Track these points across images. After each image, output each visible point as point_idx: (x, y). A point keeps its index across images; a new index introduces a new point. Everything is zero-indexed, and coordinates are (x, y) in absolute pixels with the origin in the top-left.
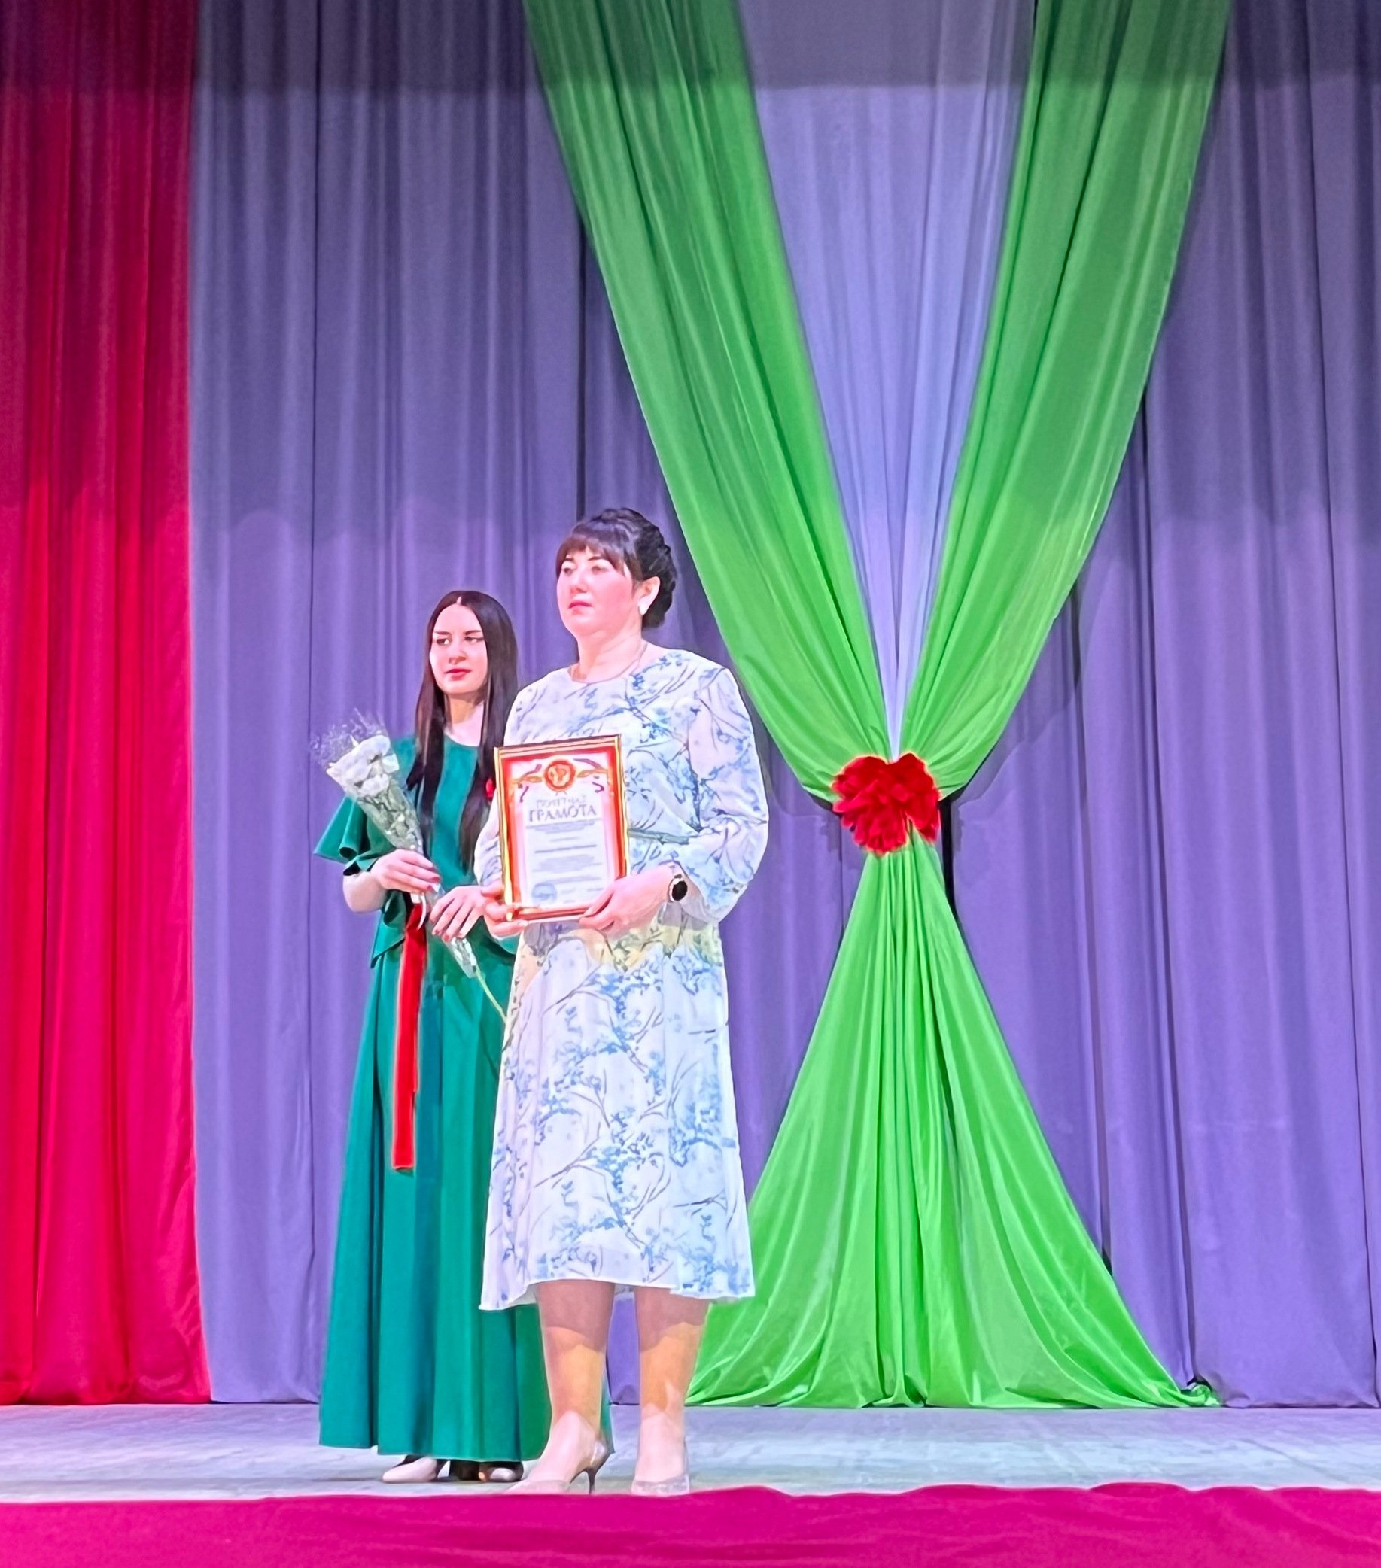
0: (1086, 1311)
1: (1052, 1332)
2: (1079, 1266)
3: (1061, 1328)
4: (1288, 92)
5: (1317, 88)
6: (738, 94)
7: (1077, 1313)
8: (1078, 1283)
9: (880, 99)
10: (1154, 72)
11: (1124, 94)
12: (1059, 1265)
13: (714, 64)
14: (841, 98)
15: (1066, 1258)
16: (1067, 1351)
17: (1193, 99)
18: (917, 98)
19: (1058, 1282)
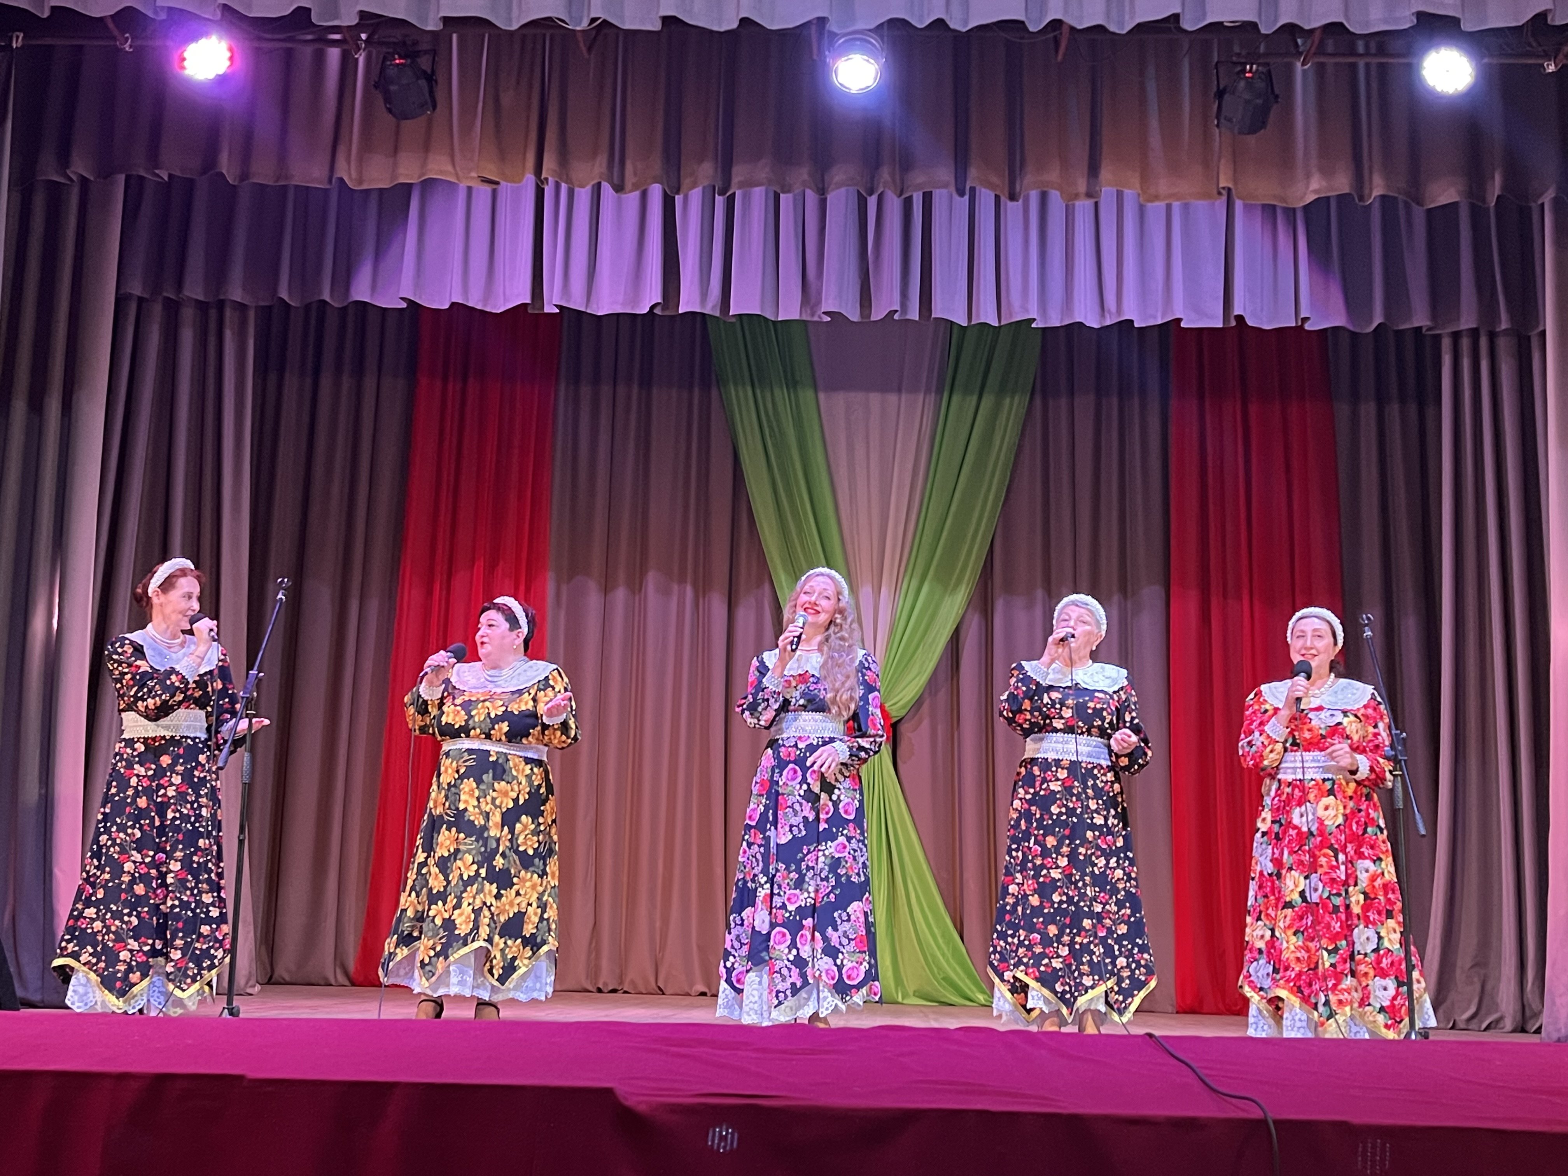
0: (951, 961)
1: (935, 970)
2: (949, 941)
3: (940, 968)
4: (1063, 402)
5: (1077, 401)
6: (810, 394)
7: (947, 961)
8: (948, 947)
9: (875, 398)
10: (1002, 391)
11: (988, 401)
12: (940, 941)
13: (798, 378)
14: (857, 397)
15: (943, 936)
16: (943, 979)
17: (1019, 403)
18: (892, 398)
19: (939, 947)
